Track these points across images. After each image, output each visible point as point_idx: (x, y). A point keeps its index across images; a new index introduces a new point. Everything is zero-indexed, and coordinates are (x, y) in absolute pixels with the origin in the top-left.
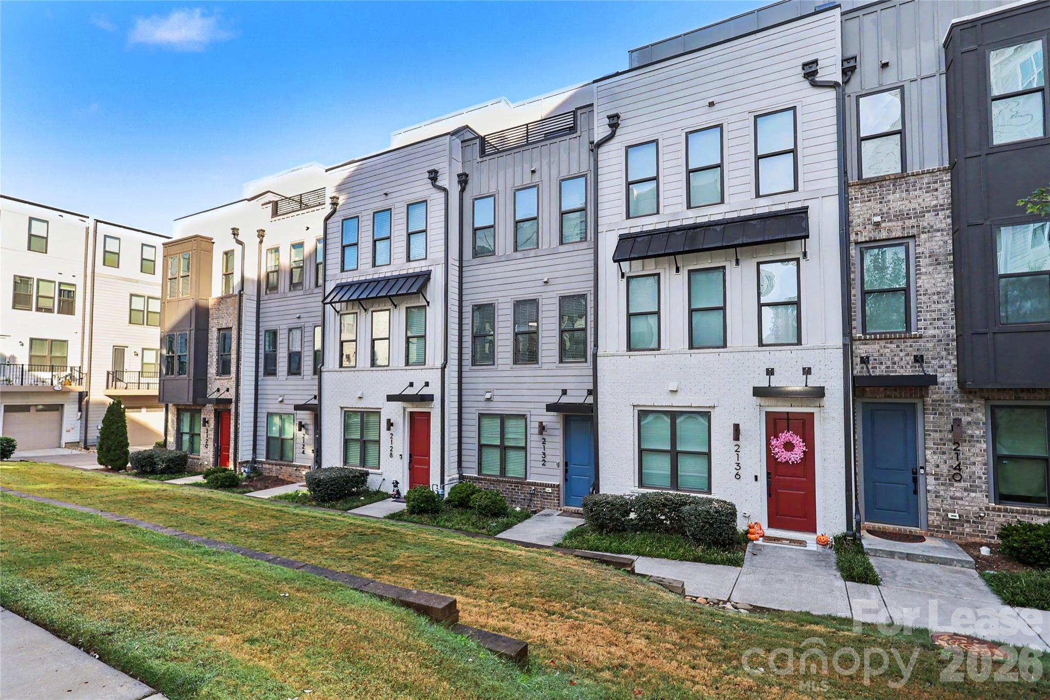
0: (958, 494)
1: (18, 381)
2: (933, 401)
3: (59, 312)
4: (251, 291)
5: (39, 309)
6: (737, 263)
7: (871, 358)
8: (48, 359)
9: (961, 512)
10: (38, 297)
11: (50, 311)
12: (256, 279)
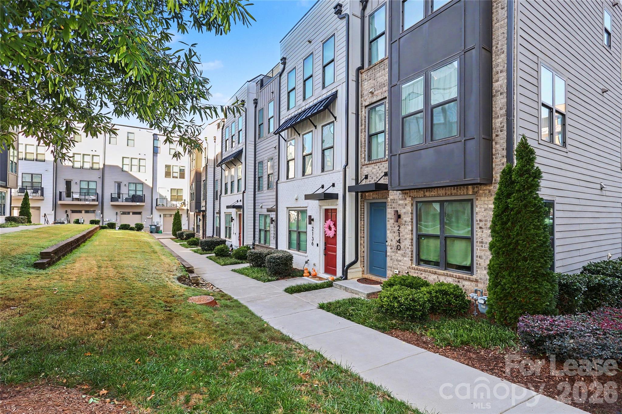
0: (399, 258)
1: (166, 205)
2: (391, 200)
3: (180, 178)
4: (211, 164)
5: (173, 177)
6: (316, 127)
7: (369, 176)
8: (177, 196)
9: (400, 270)
10: (173, 172)
11: (177, 177)
12: (213, 159)
